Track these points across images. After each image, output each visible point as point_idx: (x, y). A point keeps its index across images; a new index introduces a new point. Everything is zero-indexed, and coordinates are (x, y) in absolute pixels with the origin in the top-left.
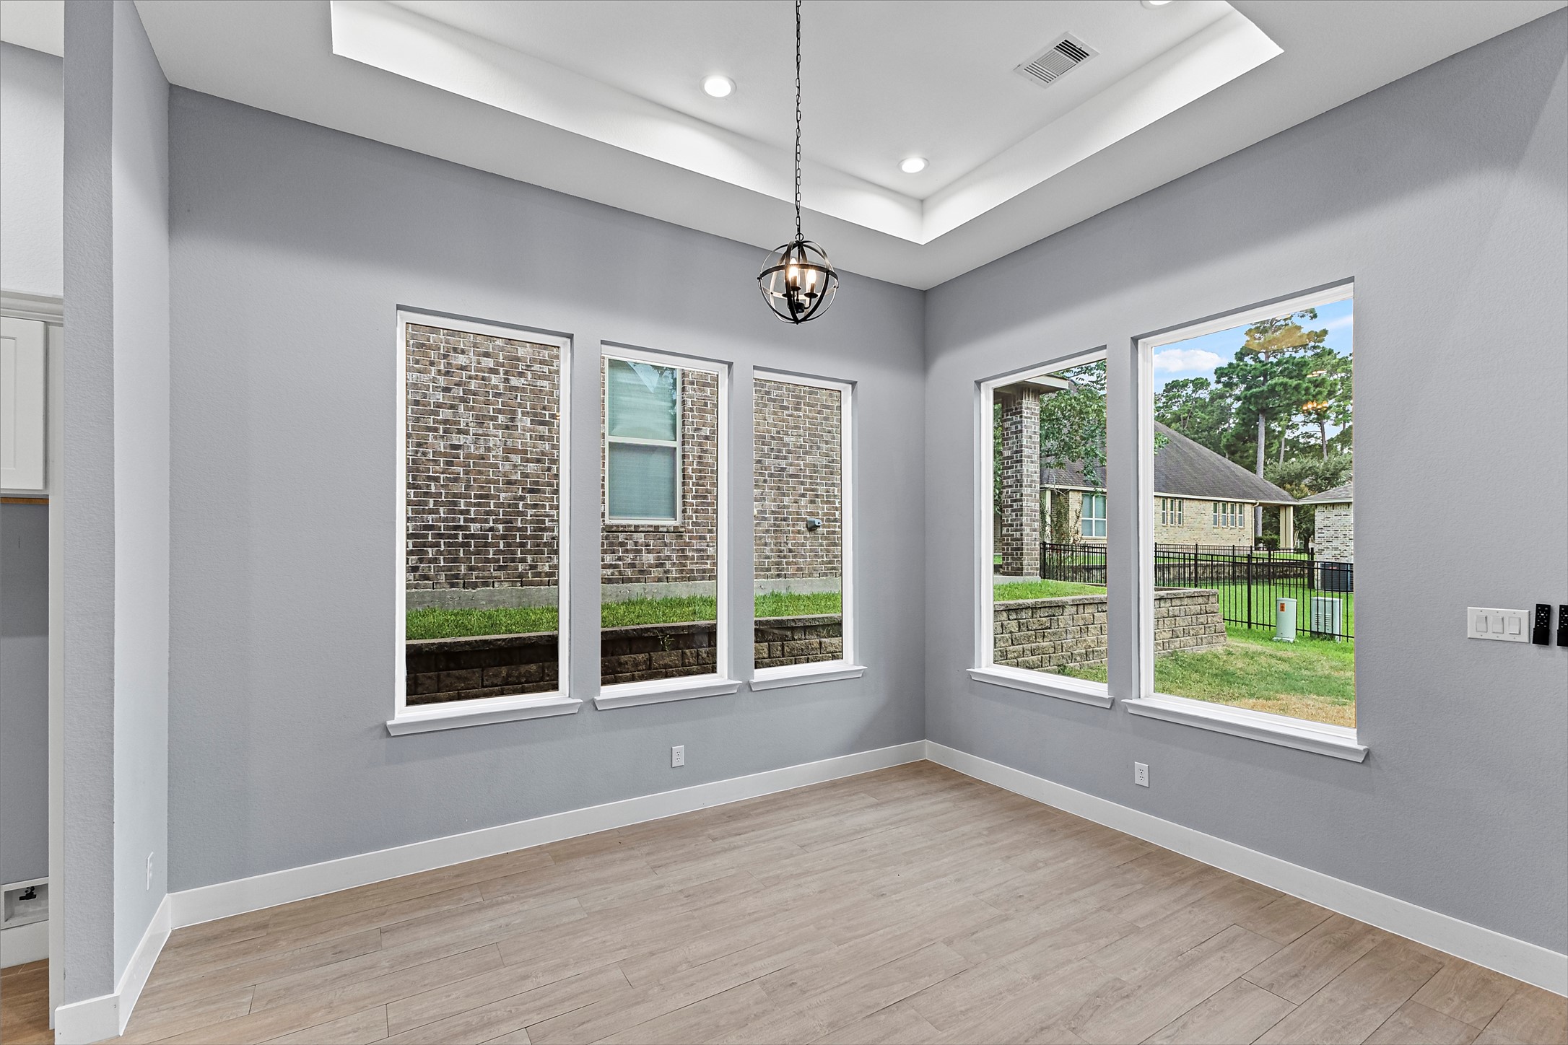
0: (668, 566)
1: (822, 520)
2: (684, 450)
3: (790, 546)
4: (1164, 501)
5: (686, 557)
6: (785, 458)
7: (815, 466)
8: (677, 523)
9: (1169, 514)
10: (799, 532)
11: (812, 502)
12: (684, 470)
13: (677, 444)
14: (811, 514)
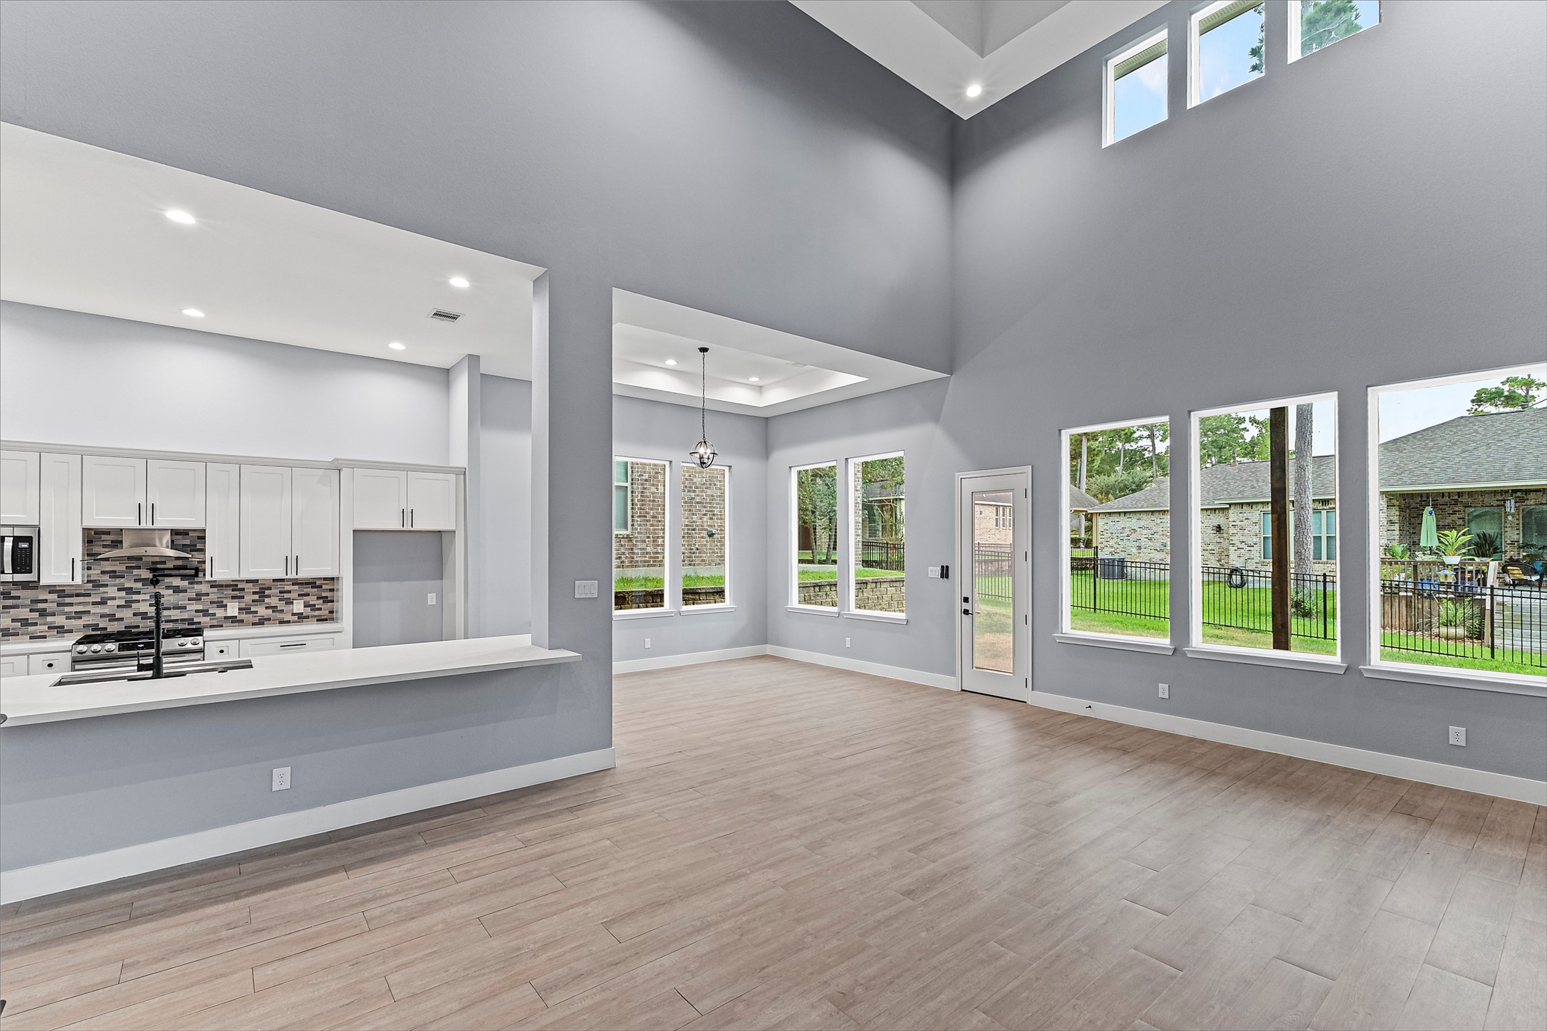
0: (623, 559)
1: (717, 530)
2: (632, 488)
3: (697, 546)
4: (997, 509)
5: (633, 553)
6: (694, 491)
7: (712, 496)
8: (628, 532)
9: (1001, 519)
10: (702, 537)
11: (711, 519)
12: (632, 500)
13: (628, 484)
14: (710, 526)
